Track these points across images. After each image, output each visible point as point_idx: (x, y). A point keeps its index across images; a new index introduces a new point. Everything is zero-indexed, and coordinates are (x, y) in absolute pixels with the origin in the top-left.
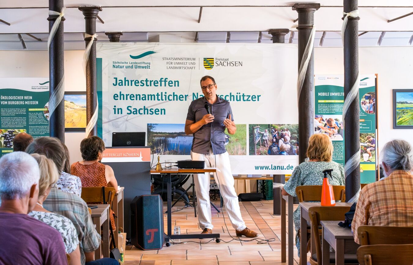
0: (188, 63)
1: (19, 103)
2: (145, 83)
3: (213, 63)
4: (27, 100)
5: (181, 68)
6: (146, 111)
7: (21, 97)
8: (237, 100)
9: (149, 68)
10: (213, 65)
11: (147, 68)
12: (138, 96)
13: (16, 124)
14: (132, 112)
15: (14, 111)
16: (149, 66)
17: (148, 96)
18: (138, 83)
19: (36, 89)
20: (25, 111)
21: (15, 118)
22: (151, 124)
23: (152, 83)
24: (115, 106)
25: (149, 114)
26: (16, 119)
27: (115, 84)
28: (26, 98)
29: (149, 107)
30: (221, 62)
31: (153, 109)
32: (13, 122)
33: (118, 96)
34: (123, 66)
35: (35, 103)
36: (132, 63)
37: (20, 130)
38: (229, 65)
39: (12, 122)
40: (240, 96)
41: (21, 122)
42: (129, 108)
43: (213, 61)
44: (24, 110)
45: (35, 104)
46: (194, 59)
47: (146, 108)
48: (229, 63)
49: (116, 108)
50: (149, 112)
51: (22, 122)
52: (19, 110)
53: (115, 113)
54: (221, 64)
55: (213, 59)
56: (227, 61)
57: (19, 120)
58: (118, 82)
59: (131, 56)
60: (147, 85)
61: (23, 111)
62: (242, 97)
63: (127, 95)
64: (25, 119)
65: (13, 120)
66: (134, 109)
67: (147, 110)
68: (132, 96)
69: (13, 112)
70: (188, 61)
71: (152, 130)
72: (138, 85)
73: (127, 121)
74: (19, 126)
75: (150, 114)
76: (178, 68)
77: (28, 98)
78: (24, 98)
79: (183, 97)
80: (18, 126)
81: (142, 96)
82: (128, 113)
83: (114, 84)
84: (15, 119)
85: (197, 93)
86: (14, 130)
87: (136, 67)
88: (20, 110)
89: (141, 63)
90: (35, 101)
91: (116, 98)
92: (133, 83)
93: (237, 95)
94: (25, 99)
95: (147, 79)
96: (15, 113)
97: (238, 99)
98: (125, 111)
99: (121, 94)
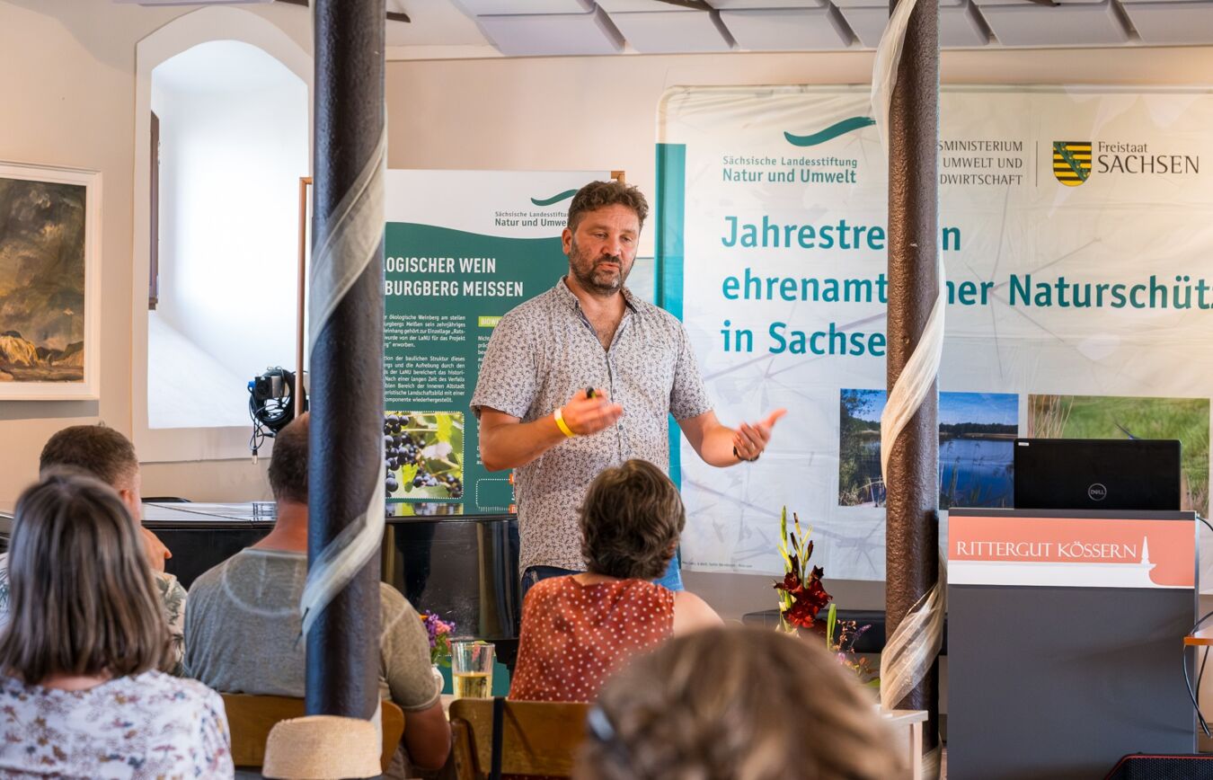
0: (994, 163)
1: (435, 288)
2: (835, 235)
3: (1089, 161)
4: (471, 277)
5: (970, 180)
6: (838, 340)
7: (444, 262)
8: (1177, 305)
9: (853, 181)
10: (1089, 170)
11: (844, 179)
12: (810, 287)
13: (415, 389)
14: (788, 344)
15: (408, 328)
16: (853, 174)
17: (847, 283)
18: (812, 235)
19: (515, 223)
20: (460, 325)
21: (415, 358)
22: (854, 391)
23: (863, 236)
24: (727, 323)
25: (848, 352)
26: (420, 362)
27: (729, 240)
28: (466, 265)
29: (849, 326)
30: (1117, 157)
31: (862, 335)
32: (405, 376)
33: (737, 286)
34: (759, 174)
35: (509, 289)
36: (789, 163)
37: (437, 414)
38: (1147, 168)
39: (398, 376)
40: (1188, 289)
41: (441, 379)
42: (778, 330)
43: (1089, 153)
44: (455, 321)
45: (508, 295)
46: (1018, 146)
47: (836, 332)
48: (1147, 161)
49: (732, 330)
50: (849, 346)
51: (447, 376)
52: (435, 321)
53: (727, 348)
54: (1117, 164)
55: (1089, 144)
56: (1142, 154)
57: (430, 369)
58: (741, 232)
59: (789, 137)
60: (844, 246)
61: (451, 328)
62: (1195, 295)
63: (770, 282)
64: (459, 366)
65: (405, 368)
66: (794, 334)
67: (842, 336)
68: (788, 284)
69: (407, 331)
70: (995, 154)
71: (856, 415)
72: (812, 245)
73: (768, 376)
74: (431, 397)
75: (852, 352)
76: (958, 181)
77: (476, 265)
78: (457, 266)
79: (973, 292)
80: (425, 397)
81: (822, 287)
82: (774, 347)
83: (724, 240)
84: (414, 363)
85: (1028, 278)
86: (406, 417)
87: (805, 178)
88: (440, 321)
89: (822, 162)
90: (508, 283)
91: (731, 292)
92: (794, 235)
93: (1177, 283)
94: (463, 271)
95: (842, 222)
96: (413, 338)
97: (1182, 301)
98: (763, 341)
99: (751, 277)
